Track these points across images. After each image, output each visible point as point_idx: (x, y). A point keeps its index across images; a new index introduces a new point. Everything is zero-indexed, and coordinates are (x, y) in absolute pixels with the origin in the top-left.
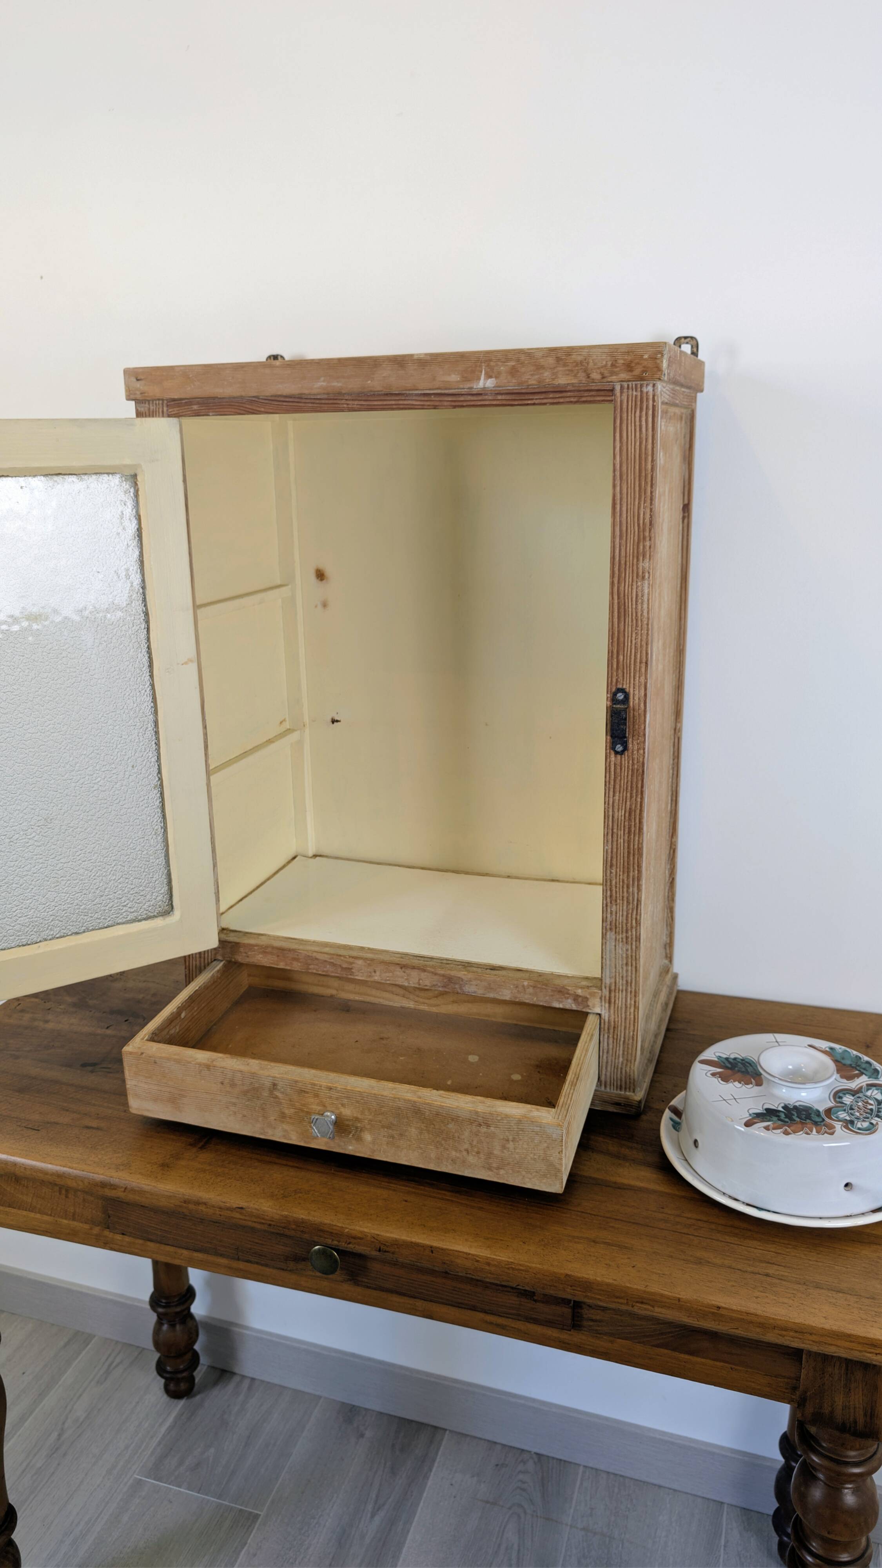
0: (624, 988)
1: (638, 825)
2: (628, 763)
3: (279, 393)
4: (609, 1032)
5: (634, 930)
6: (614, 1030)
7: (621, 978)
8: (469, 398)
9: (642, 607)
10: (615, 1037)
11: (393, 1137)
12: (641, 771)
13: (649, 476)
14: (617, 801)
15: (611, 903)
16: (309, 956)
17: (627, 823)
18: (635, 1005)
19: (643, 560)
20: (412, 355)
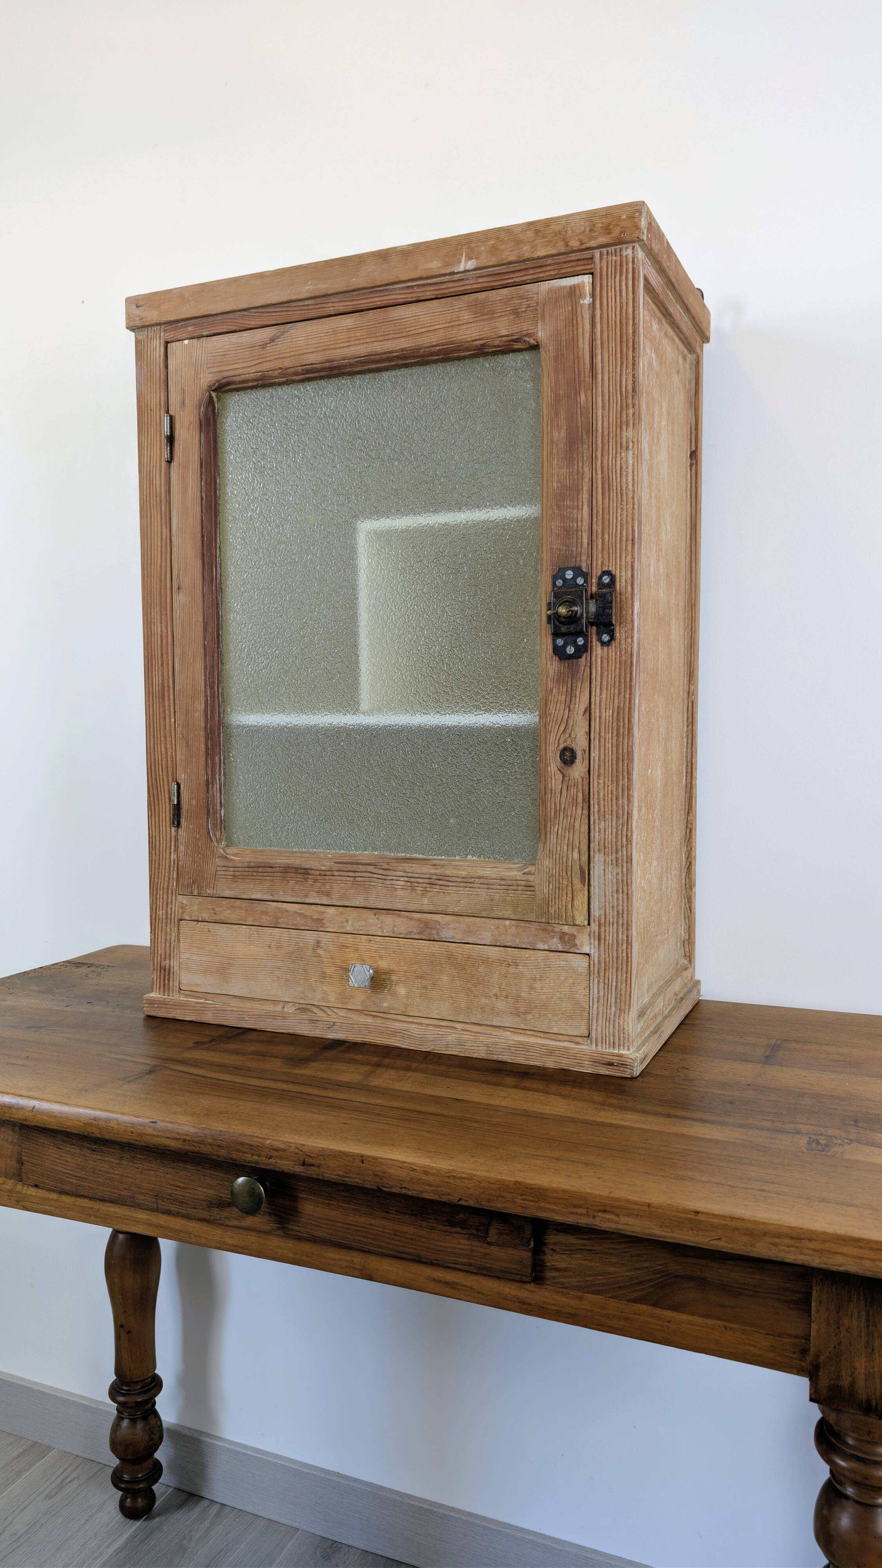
0: (615, 920)
1: (627, 725)
2: (616, 655)
3: (269, 302)
4: (599, 976)
5: (625, 849)
6: (605, 974)
7: (611, 908)
8: (451, 285)
9: (627, 480)
10: (606, 981)
12: (629, 662)
13: (631, 340)
14: (604, 700)
15: (599, 819)
17: (615, 724)
18: (627, 940)
19: (627, 429)
20: (395, 249)
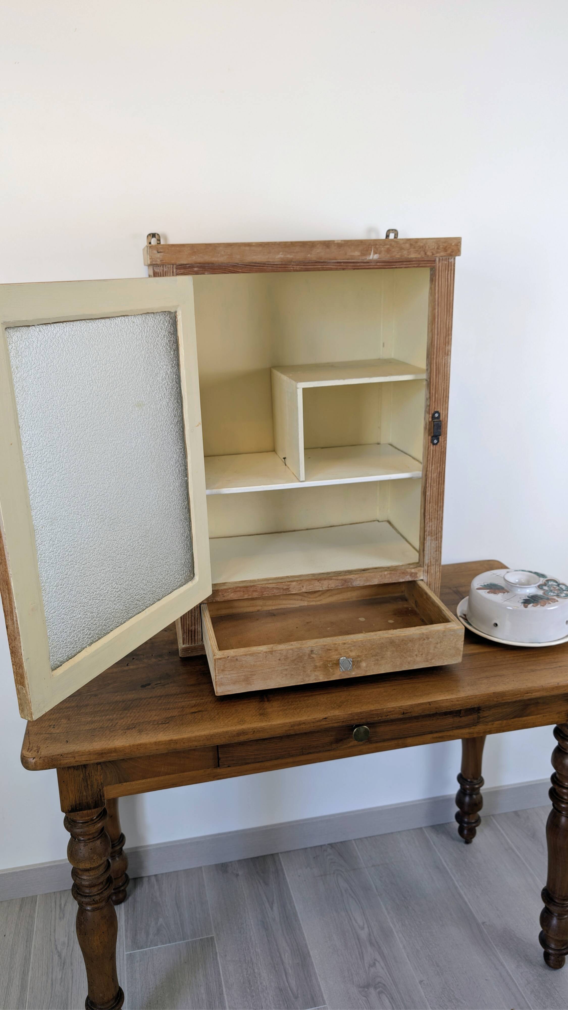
0: (435, 563)
1: (442, 480)
2: (439, 448)
3: (254, 261)
5: (439, 533)
7: (433, 559)
8: (362, 264)
9: (447, 369)
11: (377, 660)
12: (445, 452)
13: (452, 303)
14: (433, 469)
15: (429, 521)
16: (263, 587)
17: (438, 480)
18: (440, 571)
20: (334, 241)
